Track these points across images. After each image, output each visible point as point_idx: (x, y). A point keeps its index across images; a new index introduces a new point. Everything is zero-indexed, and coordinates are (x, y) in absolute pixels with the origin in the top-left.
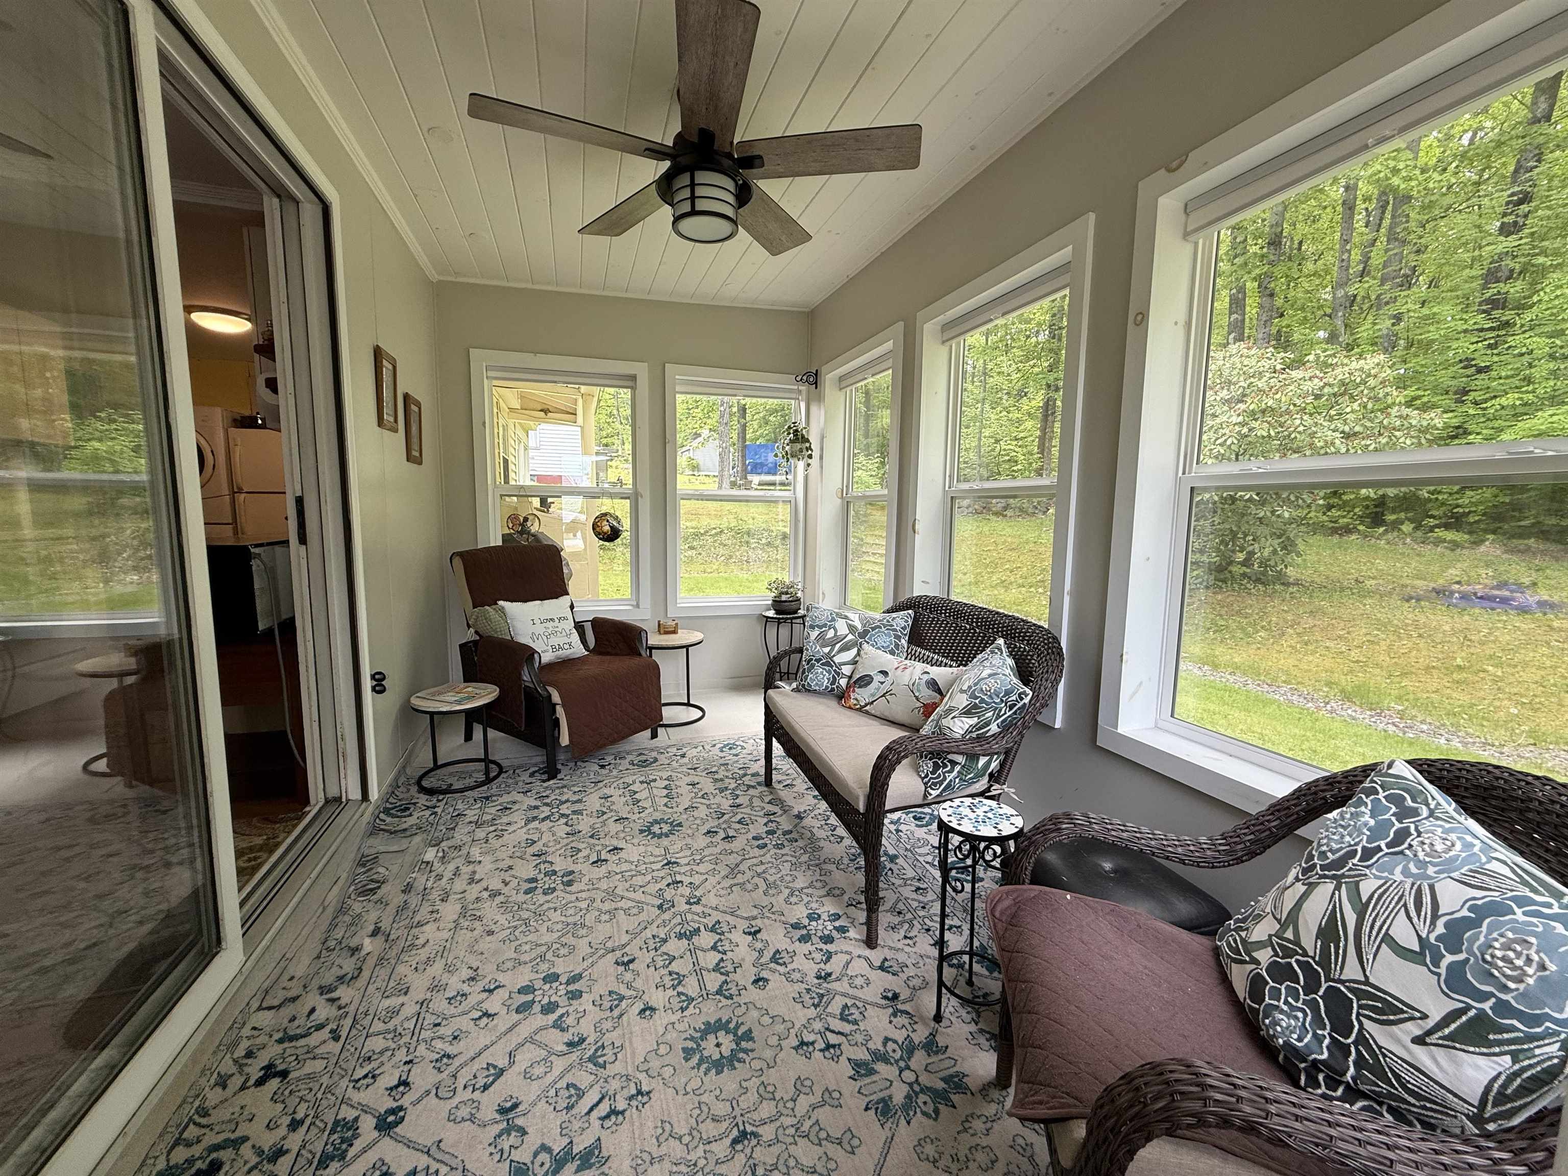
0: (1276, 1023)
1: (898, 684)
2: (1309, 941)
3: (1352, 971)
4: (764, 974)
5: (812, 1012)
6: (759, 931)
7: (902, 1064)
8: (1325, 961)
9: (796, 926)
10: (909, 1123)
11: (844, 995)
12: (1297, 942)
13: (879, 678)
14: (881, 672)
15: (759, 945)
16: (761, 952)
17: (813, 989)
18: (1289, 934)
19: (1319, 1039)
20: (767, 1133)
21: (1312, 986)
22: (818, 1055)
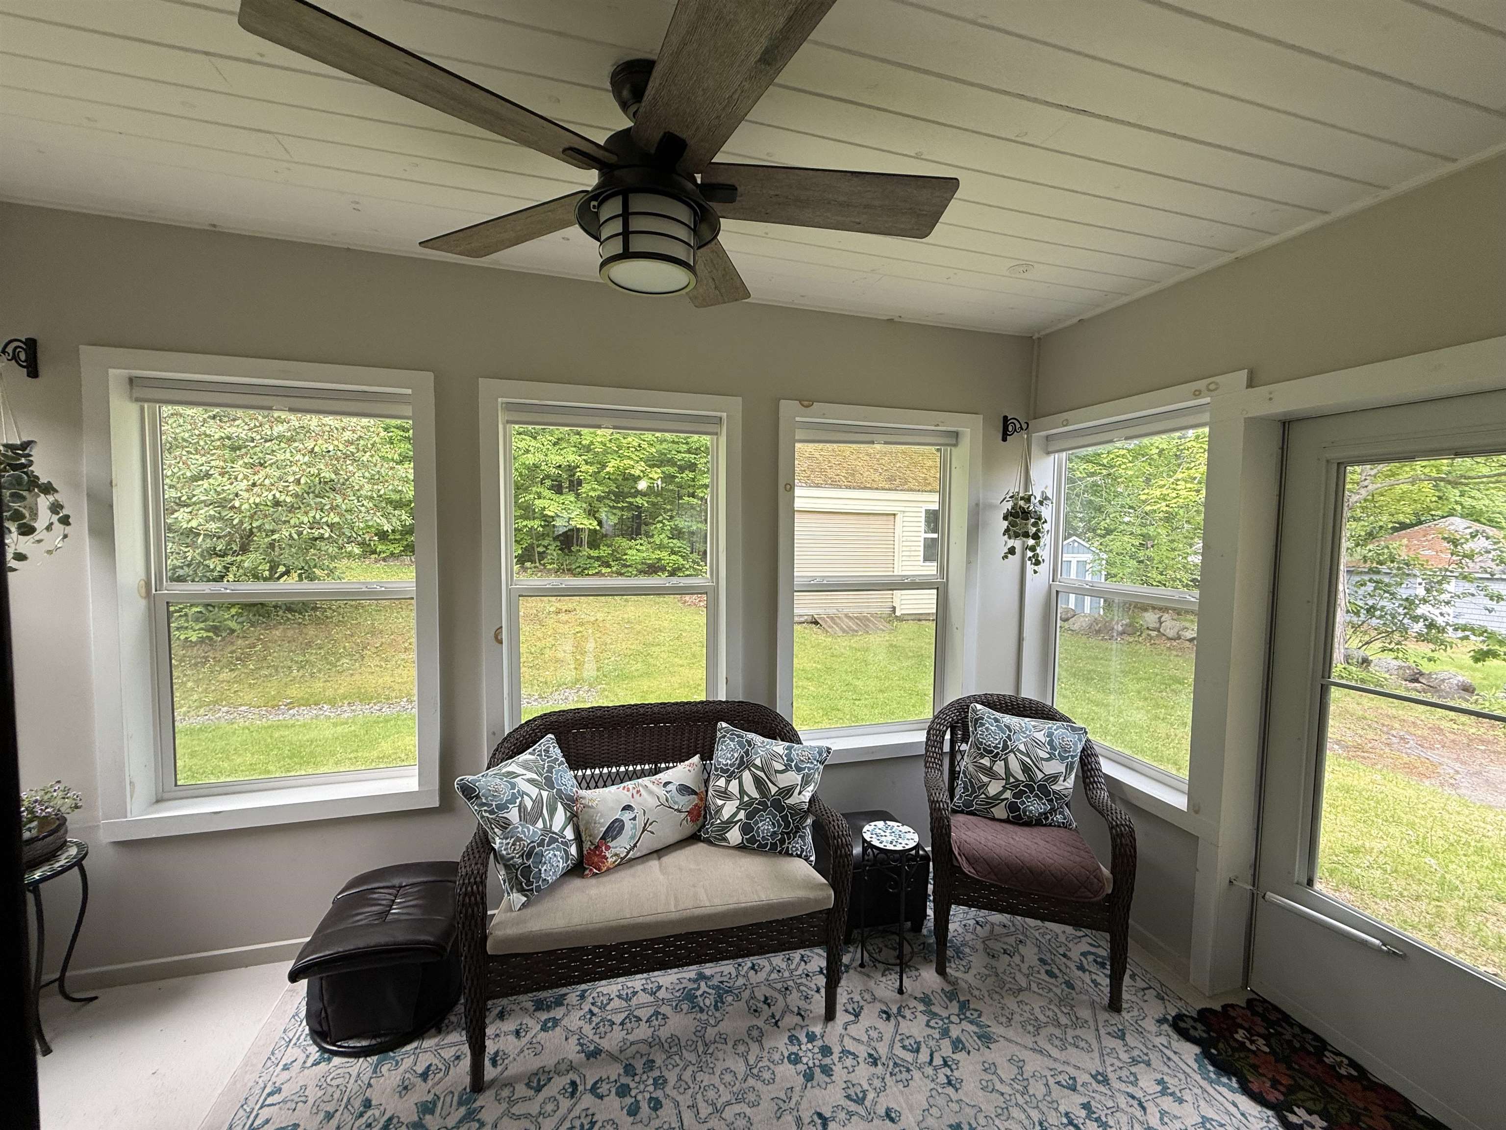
0: (1031, 812)
1: (651, 810)
2: (1021, 777)
3: (1040, 776)
4: (882, 1111)
5: (916, 1074)
6: (820, 1115)
7: (946, 1021)
8: (1031, 779)
9: (809, 1077)
10: (989, 1026)
11: (892, 1046)
12: (1017, 780)
13: (627, 816)
14: (624, 809)
15: (842, 1115)
16: (851, 1114)
17: (890, 1070)
18: (1012, 780)
19: (1044, 804)
20: (1035, 1115)
21: (1032, 791)
22: (956, 1073)
